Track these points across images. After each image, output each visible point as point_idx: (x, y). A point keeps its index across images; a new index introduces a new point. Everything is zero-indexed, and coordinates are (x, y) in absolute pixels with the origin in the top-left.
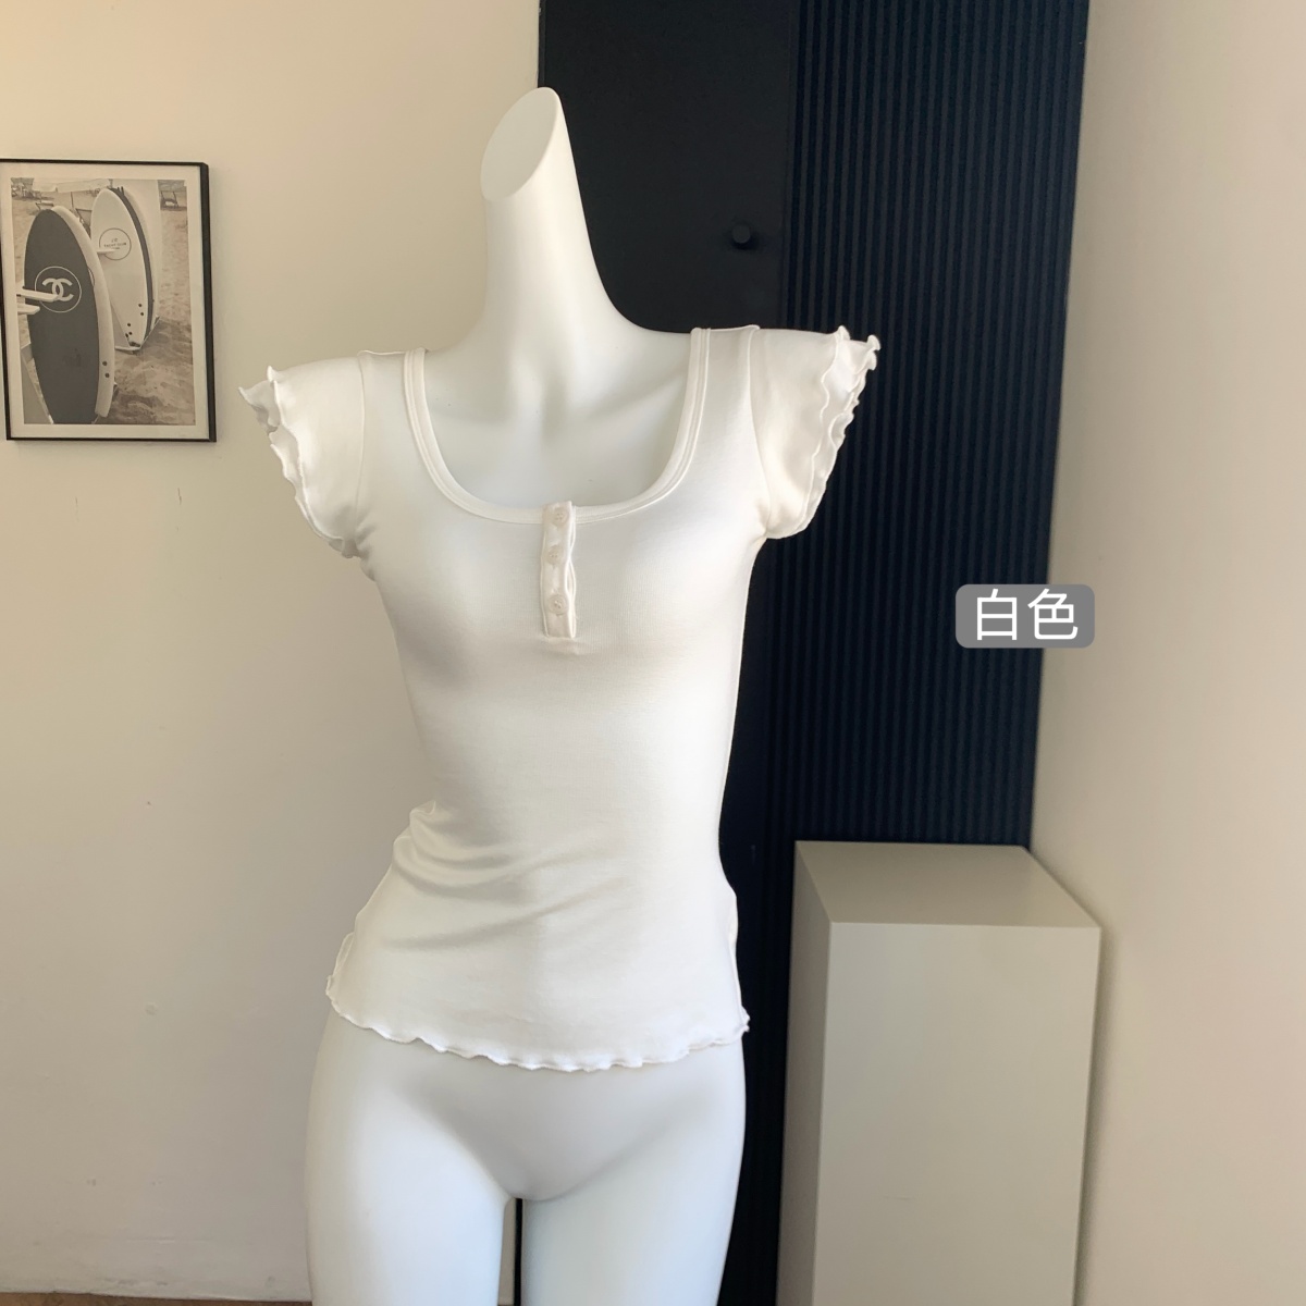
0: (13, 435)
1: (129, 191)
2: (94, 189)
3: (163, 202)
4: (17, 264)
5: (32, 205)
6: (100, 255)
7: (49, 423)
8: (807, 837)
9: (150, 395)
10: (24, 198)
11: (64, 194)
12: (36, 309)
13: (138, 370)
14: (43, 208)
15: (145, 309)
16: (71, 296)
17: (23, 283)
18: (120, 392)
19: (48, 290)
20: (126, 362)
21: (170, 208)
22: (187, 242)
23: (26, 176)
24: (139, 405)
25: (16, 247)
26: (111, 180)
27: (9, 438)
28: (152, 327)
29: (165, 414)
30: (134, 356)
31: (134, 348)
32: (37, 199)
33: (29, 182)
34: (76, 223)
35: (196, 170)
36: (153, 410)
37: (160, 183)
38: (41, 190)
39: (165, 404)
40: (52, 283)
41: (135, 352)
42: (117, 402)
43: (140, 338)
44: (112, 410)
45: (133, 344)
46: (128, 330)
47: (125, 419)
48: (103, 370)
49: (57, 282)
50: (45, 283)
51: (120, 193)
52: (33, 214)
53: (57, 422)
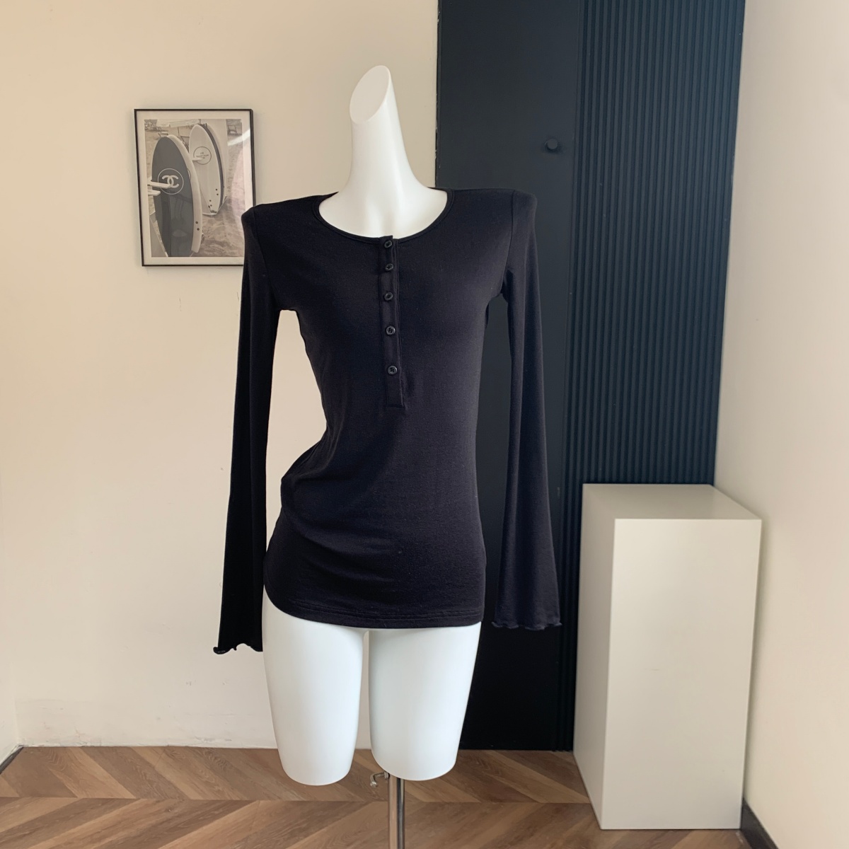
0: (146, 263)
1: (211, 126)
2: (190, 124)
3: (229, 131)
4: (148, 168)
5: (156, 134)
6: (194, 161)
7: (165, 256)
8: (589, 482)
9: (222, 240)
10: (151, 131)
11: (174, 128)
12: (157, 193)
13: (215, 226)
14: (162, 136)
15: (220, 193)
16: (178, 185)
17: (151, 178)
18: (206, 239)
19: (165, 181)
20: (209, 221)
21: (233, 135)
22: (242, 154)
23: (152, 118)
24: (216, 246)
25: (147, 158)
26: (200, 120)
27: (143, 265)
28: (223, 202)
29: (230, 251)
30: (213, 218)
31: (213, 214)
32: (159, 131)
33: (154, 122)
34: (180, 144)
35: (248, 113)
36: (223, 248)
37: (227, 120)
38: (161, 126)
39: (231, 245)
40: (166, 179)
41: (214, 216)
42: (203, 244)
43: (216, 207)
44: (201, 249)
45: (213, 212)
46: (210, 203)
47: (209, 253)
48: (196, 226)
49: (170, 177)
50: (163, 178)
51: (205, 127)
52: (157, 139)
53: (170, 256)
